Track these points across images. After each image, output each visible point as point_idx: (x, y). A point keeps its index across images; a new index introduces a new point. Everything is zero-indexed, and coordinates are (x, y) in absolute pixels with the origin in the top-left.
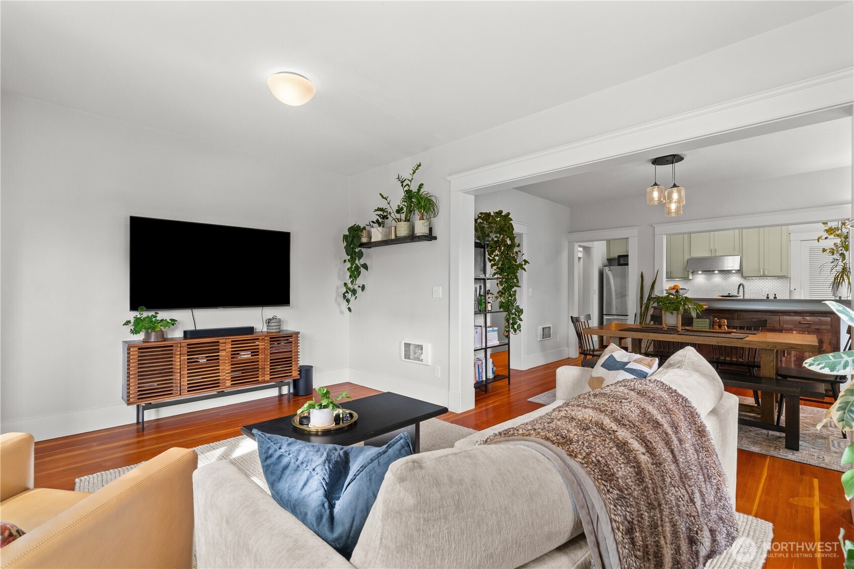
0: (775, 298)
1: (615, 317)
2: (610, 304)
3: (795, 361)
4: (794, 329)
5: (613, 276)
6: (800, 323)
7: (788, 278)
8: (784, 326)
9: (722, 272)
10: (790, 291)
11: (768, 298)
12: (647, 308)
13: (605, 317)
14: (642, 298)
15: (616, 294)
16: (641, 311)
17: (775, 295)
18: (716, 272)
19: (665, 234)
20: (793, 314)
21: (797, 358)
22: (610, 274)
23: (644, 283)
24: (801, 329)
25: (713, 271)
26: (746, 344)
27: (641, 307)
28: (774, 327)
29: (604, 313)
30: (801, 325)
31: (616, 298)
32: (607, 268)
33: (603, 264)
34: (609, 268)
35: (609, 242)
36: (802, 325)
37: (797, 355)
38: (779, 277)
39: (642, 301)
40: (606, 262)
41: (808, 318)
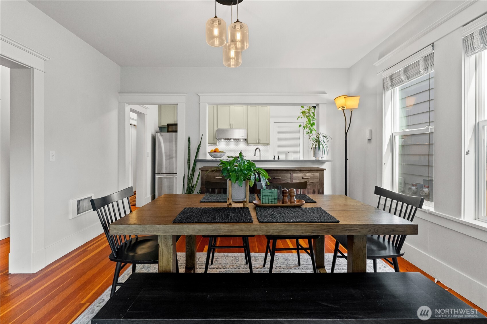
0: (278, 158)
1: (165, 176)
2: (161, 165)
5: (164, 141)
6: (302, 178)
8: (294, 181)
9: (235, 140)
10: (286, 154)
11: (274, 158)
12: (194, 170)
13: (157, 176)
14: (189, 160)
15: (166, 156)
16: (189, 173)
18: (232, 140)
20: (298, 172)
22: (161, 138)
23: (191, 147)
26: (346, 230)
27: (189, 169)
29: (156, 173)
31: (166, 160)
32: (159, 134)
33: (155, 130)
34: (161, 134)
35: (161, 107)
39: (189, 163)
40: (158, 130)
41: (307, 174)
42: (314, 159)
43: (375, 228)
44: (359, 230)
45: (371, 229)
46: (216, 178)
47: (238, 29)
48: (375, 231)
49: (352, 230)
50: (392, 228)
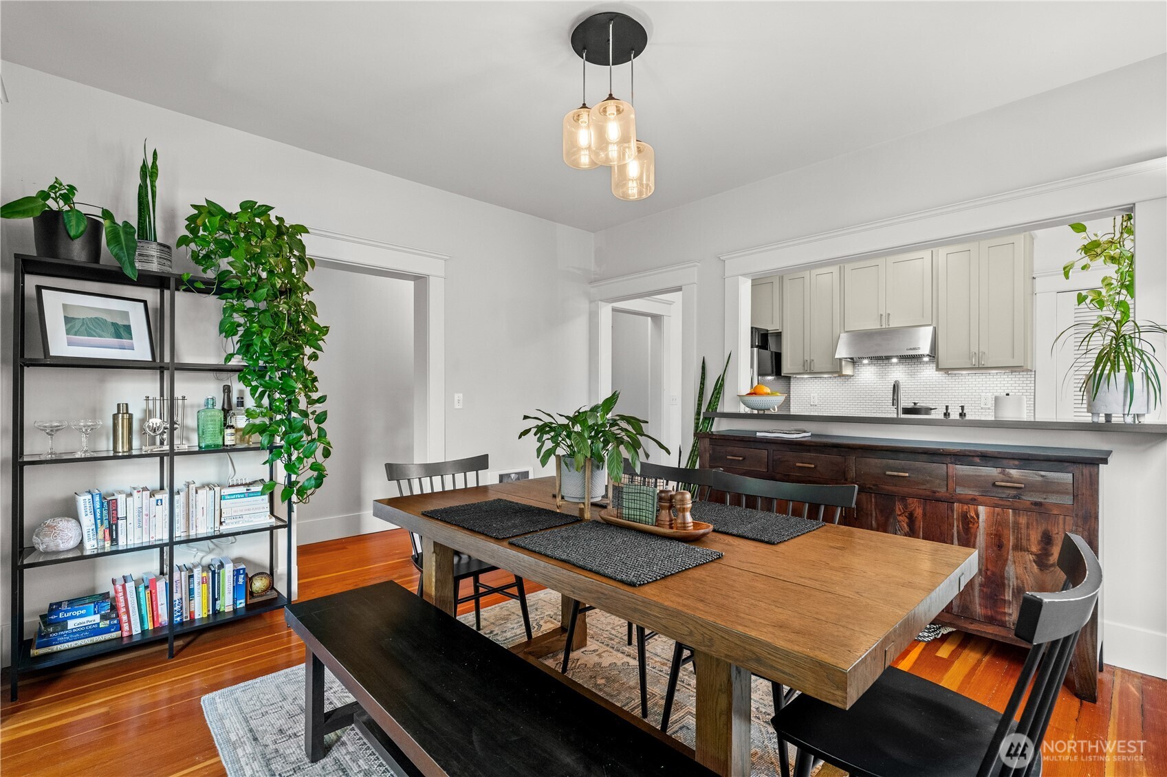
3: (981, 585)
4: (981, 499)
6: (994, 484)
7: (1031, 371)
8: (959, 490)
9: (905, 358)
11: (946, 414)
17: (962, 407)
18: (895, 360)
19: (744, 275)
20: (977, 460)
21: (987, 577)
24: (996, 501)
25: (888, 358)
28: (934, 492)
30: (995, 489)
36: (1000, 490)
37: (987, 570)
38: (1014, 369)
41: (1014, 472)
42: (1087, 418)
43: (704, 630)
44: (664, 622)
45: (693, 629)
46: (728, 457)
47: (612, 117)
48: (704, 642)
49: (649, 615)
50: (756, 649)
